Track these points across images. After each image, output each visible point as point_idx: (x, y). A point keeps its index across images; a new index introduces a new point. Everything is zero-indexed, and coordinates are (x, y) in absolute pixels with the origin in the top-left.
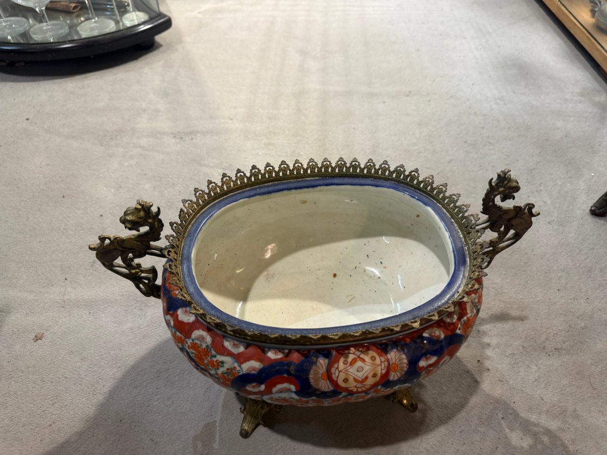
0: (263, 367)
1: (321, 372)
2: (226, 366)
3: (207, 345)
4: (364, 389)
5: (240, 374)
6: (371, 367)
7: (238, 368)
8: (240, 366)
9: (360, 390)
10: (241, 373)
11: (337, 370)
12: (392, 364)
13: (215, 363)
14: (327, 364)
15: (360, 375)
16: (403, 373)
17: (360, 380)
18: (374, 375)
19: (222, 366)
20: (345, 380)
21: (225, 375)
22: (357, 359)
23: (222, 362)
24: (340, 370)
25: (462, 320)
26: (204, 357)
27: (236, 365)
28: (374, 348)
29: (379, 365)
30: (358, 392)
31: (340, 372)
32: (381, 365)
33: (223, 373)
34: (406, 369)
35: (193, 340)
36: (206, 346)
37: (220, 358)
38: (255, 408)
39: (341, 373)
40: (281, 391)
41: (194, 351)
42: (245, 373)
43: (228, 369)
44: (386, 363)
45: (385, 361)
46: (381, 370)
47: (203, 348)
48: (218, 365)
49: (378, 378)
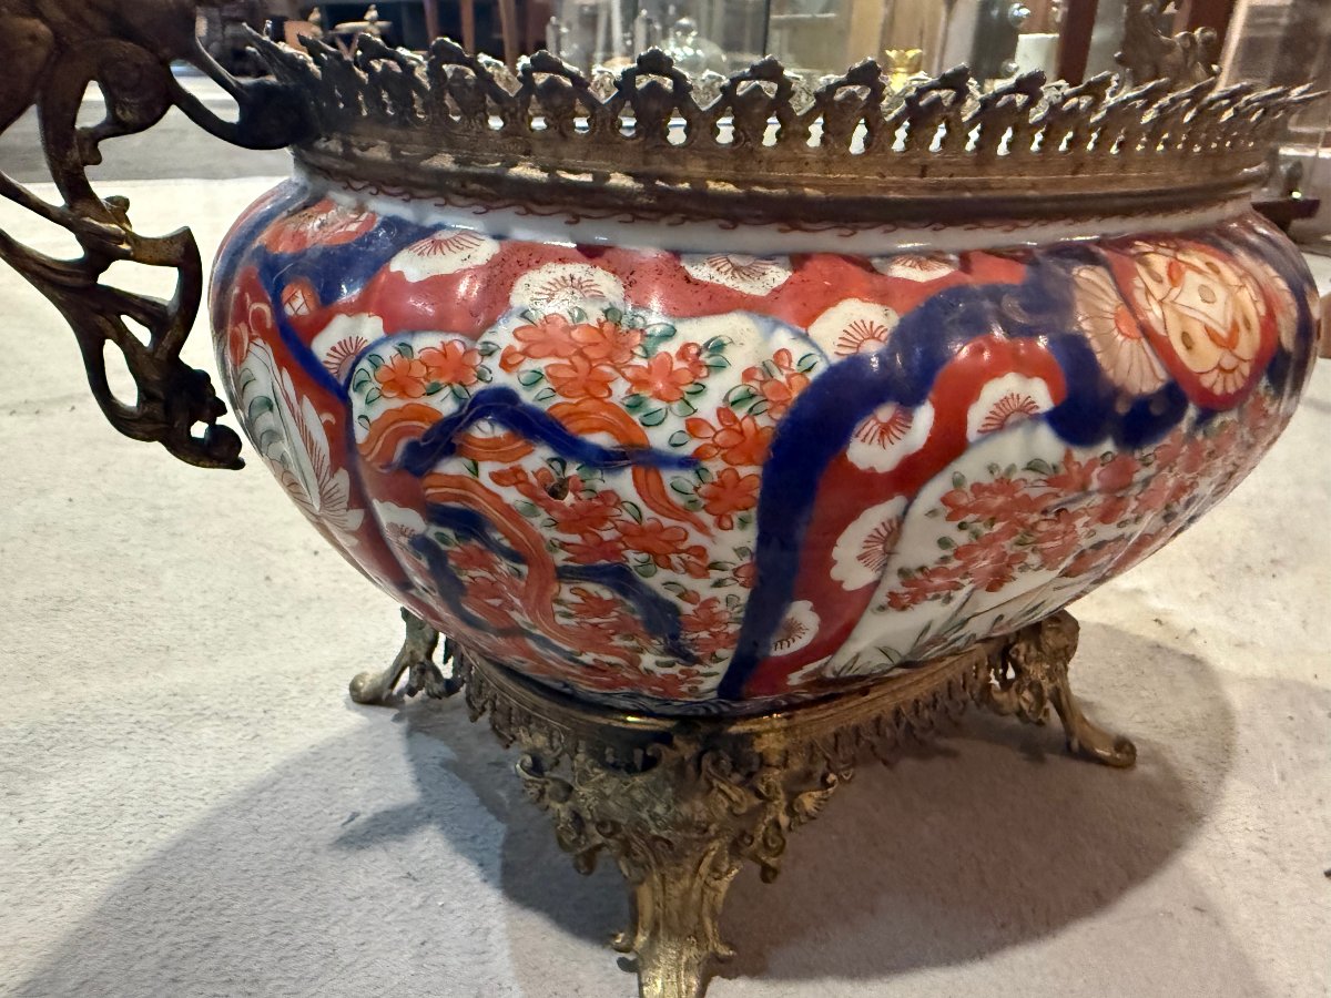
0: (902, 320)
1: (1108, 308)
2: (739, 359)
3: (606, 306)
5: (812, 376)
6: (1226, 294)
7: (798, 350)
8: (805, 338)
9: (1231, 386)
10: (821, 368)
11: (1153, 296)
13: (678, 365)
15: (1219, 317)
17: (1224, 334)
18: (1247, 324)
19: (720, 367)
20: (1187, 341)
21: (740, 413)
22: (1177, 266)
23: (717, 346)
26: (607, 369)
27: (783, 339)
28: (1191, 244)
29: (1240, 287)
30: (1225, 402)
33: (724, 413)
35: (524, 315)
36: (606, 312)
37: (698, 331)
38: (686, 882)
40: (999, 424)
41: (541, 364)
42: (835, 360)
43: (748, 375)
47: (594, 323)
48: (696, 365)
49: (1256, 337)
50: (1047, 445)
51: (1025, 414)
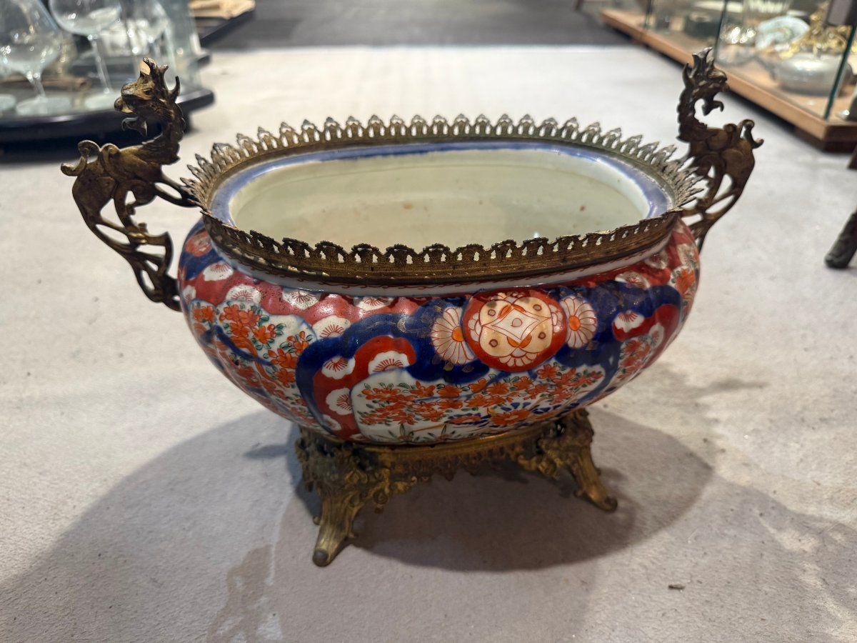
0: (351, 326)
1: (451, 328)
2: (287, 333)
3: (252, 305)
4: (527, 362)
5: (310, 343)
6: (535, 320)
7: (308, 332)
8: (311, 328)
9: (519, 363)
10: (314, 340)
11: (478, 323)
12: (570, 317)
13: (267, 331)
14: (460, 316)
15: (519, 333)
16: (591, 337)
17: (519, 341)
18: (542, 336)
19: (279, 335)
20: (493, 343)
21: (286, 351)
22: (510, 308)
23: (280, 327)
24: (483, 323)
25: (675, 271)
26: (248, 328)
27: (304, 327)
28: (538, 293)
29: (548, 318)
30: (517, 369)
31: (482, 327)
32: (552, 318)
33: (281, 350)
34: (593, 329)
35: (228, 303)
36: (252, 307)
37: (275, 320)
38: (339, 505)
39: (485, 330)
40: (383, 369)
41: (229, 322)
42: (319, 338)
43: (289, 338)
44: (560, 316)
45: (557, 312)
46: (553, 325)
47: (246, 311)
48: (272, 332)
49: (548, 342)
50: (408, 379)
51: (397, 366)
